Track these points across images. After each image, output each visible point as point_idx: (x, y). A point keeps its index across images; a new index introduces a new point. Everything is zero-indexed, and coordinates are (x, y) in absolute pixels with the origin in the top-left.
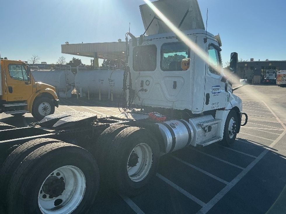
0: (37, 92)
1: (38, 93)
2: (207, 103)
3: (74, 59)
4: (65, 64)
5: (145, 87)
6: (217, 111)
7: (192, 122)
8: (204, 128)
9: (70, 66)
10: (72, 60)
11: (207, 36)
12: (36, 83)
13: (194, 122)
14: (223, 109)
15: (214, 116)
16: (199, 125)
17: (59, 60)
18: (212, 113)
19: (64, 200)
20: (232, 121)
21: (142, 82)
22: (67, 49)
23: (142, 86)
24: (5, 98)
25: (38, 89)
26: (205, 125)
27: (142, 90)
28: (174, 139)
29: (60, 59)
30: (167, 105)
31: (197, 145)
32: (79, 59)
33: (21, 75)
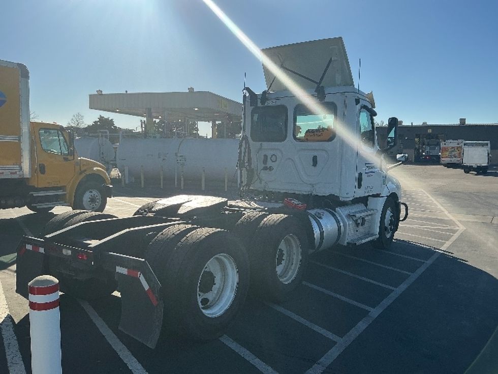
0: (81, 173)
1: (84, 175)
2: (360, 186)
3: (101, 118)
5: (269, 164)
6: (369, 198)
7: (340, 212)
8: (357, 220)
9: (108, 132)
10: (98, 120)
11: (360, 96)
12: (79, 158)
13: (342, 212)
14: (378, 196)
15: (366, 205)
16: (350, 216)
17: (73, 119)
18: (364, 200)
19: (211, 299)
20: (389, 213)
21: (266, 156)
24: (34, 183)
25: (83, 169)
26: (358, 215)
27: (265, 168)
28: (322, 233)
29: (74, 118)
30: (305, 190)
31: (348, 243)
32: (110, 119)
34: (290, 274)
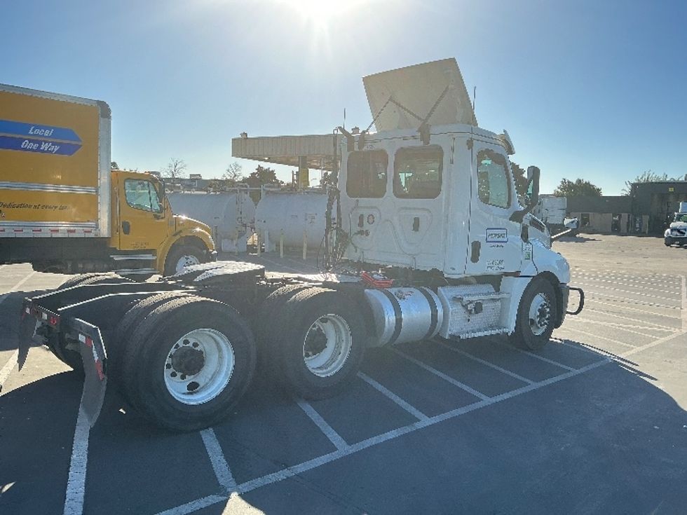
0: (175, 235)
1: (178, 237)
2: (475, 258)
3: (260, 168)
4: (240, 179)
5: (366, 226)
7: (443, 293)
8: (466, 305)
9: (248, 186)
10: (256, 171)
11: (474, 137)
12: (174, 216)
13: (447, 292)
14: (516, 274)
16: (457, 299)
17: (228, 171)
19: (202, 384)
20: (539, 300)
21: (361, 217)
22: (243, 147)
23: (361, 224)
24: (115, 244)
25: (179, 229)
26: (466, 299)
27: (361, 232)
28: (399, 321)
29: (230, 169)
30: (403, 261)
31: (450, 335)
32: (271, 170)
33: (146, 199)
34: (333, 365)
